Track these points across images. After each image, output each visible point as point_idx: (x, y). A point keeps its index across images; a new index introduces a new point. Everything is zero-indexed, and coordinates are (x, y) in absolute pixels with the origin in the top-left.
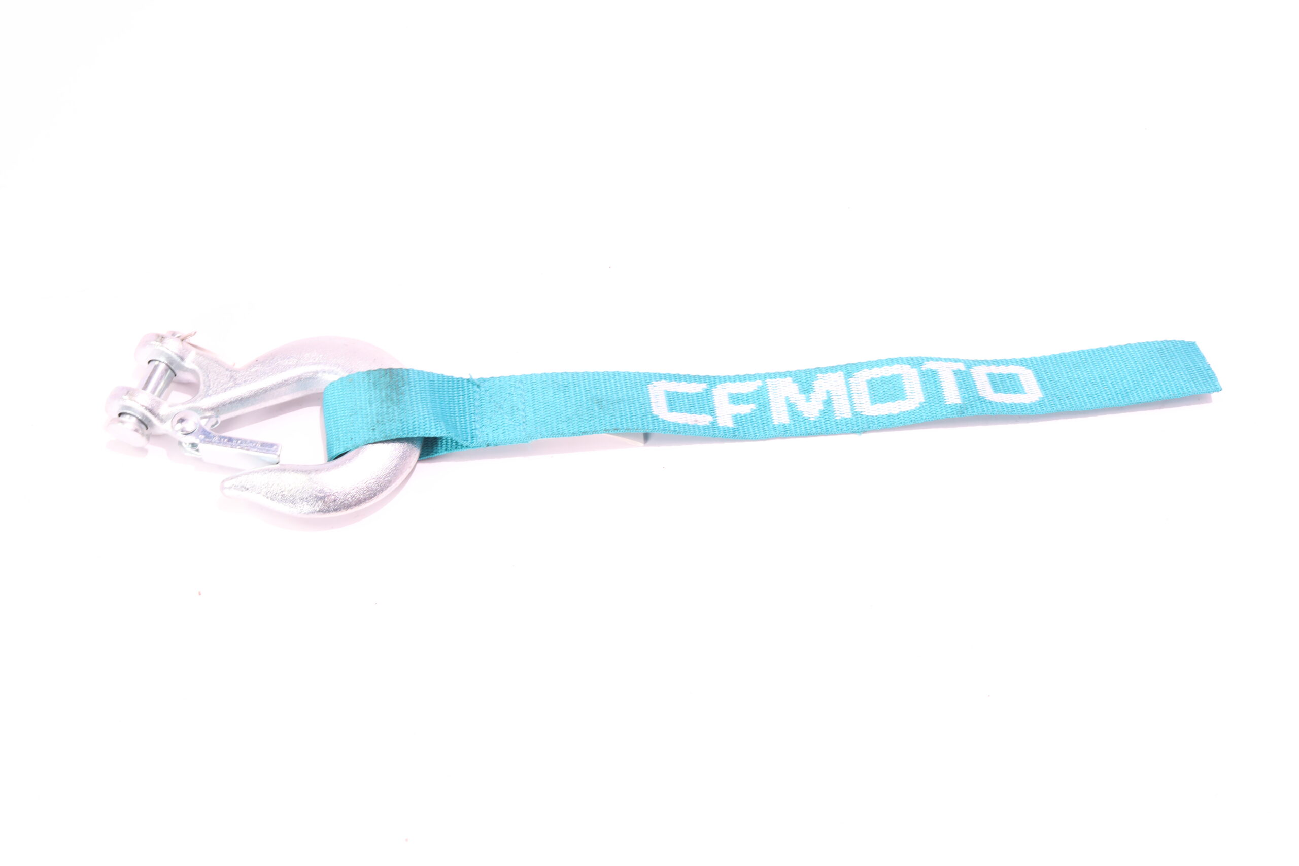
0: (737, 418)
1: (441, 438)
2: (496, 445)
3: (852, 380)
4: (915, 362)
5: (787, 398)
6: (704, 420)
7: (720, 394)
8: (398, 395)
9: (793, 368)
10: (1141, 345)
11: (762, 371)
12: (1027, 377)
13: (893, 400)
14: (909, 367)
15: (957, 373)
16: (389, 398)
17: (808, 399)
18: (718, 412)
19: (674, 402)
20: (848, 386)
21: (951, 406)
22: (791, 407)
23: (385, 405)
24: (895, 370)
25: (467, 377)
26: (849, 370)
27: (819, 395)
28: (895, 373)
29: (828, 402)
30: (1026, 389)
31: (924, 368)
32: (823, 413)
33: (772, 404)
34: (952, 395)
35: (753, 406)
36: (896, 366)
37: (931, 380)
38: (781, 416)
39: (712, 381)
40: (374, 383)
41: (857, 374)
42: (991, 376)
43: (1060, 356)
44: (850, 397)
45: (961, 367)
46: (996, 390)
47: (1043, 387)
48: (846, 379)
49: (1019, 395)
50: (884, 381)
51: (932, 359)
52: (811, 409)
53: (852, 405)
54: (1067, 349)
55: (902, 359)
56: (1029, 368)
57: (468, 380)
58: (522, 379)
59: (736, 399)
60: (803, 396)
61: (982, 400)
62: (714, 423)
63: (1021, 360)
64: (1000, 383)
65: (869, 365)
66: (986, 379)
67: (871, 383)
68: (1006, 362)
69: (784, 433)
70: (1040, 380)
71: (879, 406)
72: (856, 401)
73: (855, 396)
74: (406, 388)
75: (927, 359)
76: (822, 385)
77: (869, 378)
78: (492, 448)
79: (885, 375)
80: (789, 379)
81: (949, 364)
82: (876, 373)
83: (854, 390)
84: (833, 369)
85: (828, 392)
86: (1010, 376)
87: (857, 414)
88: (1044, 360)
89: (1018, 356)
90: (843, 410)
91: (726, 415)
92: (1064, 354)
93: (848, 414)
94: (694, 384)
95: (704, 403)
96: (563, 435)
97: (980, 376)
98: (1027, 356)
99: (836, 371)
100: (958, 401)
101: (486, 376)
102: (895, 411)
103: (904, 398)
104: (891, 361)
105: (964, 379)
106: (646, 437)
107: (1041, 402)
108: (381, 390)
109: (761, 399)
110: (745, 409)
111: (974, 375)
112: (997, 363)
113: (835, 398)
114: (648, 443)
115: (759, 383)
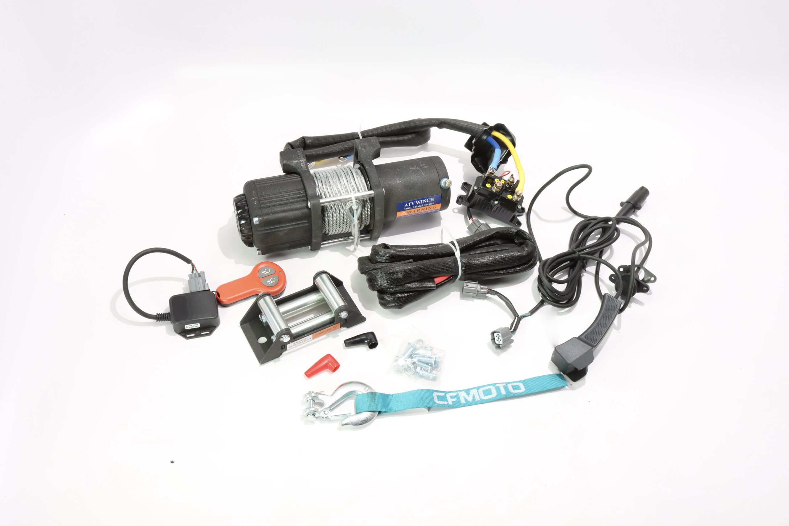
0: (453, 402)
1: (382, 411)
2: (398, 411)
3: (479, 391)
4: (494, 385)
5: (464, 397)
6: (446, 403)
7: (448, 396)
8: (374, 400)
9: (464, 389)
10: (548, 375)
11: (457, 390)
12: (521, 385)
13: (489, 395)
14: (492, 386)
15: (504, 386)
16: (372, 400)
17: (469, 396)
18: (448, 400)
19: (439, 398)
20: (478, 392)
21: (503, 395)
22: (465, 399)
23: (371, 402)
24: (489, 387)
25: (389, 394)
26: (478, 388)
27: (471, 395)
28: (489, 388)
29: (474, 397)
30: (521, 388)
31: (496, 386)
32: (473, 399)
33: (460, 398)
34: (503, 392)
35: (456, 399)
36: (489, 386)
37: (498, 389)
38: (463, 401)
39: (446, 393)
40: (369, 396)
41: (480, 389)
42: (512, 386)
43: (529, 379)
44: (479, 395)
45: (505, 385)
46: (514, 390)
47: (525, 388)
48: (477, 391)
49: (519, 390)
50: (487, 390)
51: (498, 383)
52: (470, 399)
53: (480, 398)
54: (530, 377)
55: (490, 384)
56: (521, 383)
57: (390, 395)
58: (403, 394)
59: (452, 397)
60: (467, 396)
61: (511, 393)
62: (448, 404)
63: (519, 381)
64: (515, 388)
65: (483, 386)
66: (511, 387)
67: (483, 391)
68: (516, 382)
69: (464, 406)
70: (524, 386)
71: (486, 397)
72: (480, 396)
73: (480, 395)
74: (376, 398)
75: (496, 384)
76: (472, 392)
77: (483, 390)
78: (397, 412)
79: (486, 389)
80: (464, 392)
81: (502, 384)
82: (484, 388)
83: (480, 393)
84: (474, 388)
85: (473, 394)
86: (518, 386)
87: (481, 399)
88: (525, 380)
89: (519, 380)
90: (477, 399)
91: (450, 401)
92: (530, 379)
93: (479, 399)
94: (442, 393)
95: (444, 398)
96: (414, 408)
97: (510, 386)
98: (521, 380)
99: (475, 389)
100: (505, 394)
101: (394, 393)
102: (490, 398)
103: (492, 394)
104: (488, 385)
105: (506, 388)
106: (429, 409)
107: (525, 391)
108: (370, 398)
109: (457, 397)
110: (454, 400)
111: (508, 386)
112: (514, 382)
113: (475, 395)
114: (429, 412)
115: (456, 393)
